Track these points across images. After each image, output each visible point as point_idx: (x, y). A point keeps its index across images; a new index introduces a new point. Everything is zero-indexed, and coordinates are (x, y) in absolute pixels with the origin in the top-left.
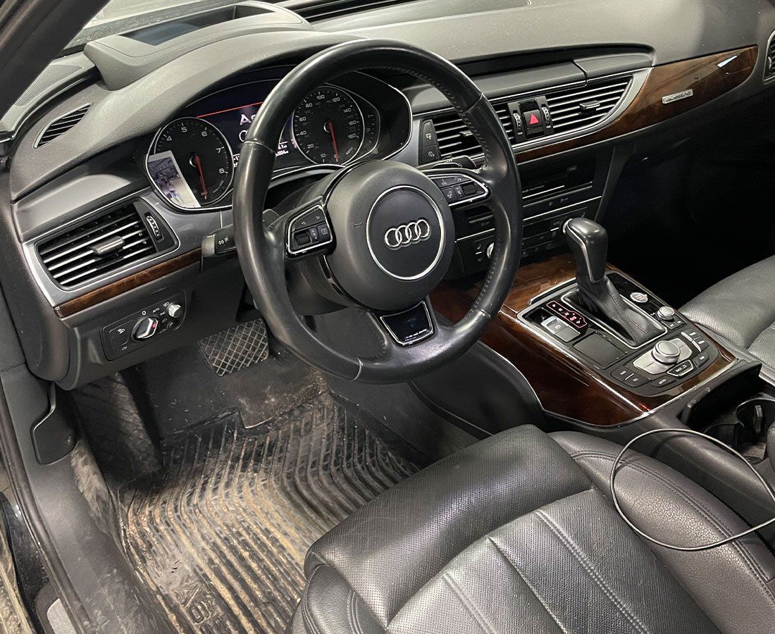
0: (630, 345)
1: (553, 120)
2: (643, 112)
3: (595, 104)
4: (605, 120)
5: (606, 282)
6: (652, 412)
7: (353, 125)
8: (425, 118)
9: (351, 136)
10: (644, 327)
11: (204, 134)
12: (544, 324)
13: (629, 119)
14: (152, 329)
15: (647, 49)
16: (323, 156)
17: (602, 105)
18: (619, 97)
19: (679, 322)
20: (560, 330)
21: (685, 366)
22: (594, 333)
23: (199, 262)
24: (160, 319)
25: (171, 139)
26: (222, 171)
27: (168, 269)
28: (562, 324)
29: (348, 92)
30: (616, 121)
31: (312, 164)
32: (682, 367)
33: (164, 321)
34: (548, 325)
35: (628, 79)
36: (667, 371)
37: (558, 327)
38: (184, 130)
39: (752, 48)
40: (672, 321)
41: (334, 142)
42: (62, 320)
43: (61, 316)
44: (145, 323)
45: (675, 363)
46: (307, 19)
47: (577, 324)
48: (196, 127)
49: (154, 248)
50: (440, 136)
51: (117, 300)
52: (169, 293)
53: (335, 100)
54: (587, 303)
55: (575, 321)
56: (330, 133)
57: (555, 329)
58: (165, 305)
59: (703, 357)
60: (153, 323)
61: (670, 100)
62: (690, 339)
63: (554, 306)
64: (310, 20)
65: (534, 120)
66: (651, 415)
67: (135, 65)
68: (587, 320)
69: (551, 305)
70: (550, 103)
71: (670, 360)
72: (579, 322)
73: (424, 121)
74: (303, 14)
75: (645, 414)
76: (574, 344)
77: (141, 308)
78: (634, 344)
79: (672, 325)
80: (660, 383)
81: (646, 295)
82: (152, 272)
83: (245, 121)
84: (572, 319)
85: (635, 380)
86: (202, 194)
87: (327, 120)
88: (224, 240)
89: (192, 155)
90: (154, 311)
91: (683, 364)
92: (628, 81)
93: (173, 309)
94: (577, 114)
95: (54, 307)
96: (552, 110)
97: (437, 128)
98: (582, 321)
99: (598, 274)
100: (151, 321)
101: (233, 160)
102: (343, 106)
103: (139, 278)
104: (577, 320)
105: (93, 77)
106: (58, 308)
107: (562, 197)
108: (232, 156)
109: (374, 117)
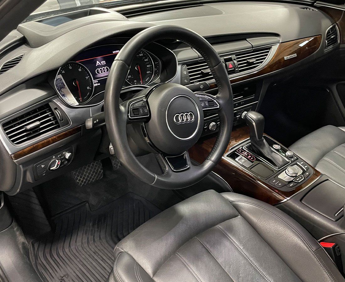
0: (276, 169)
1: (239, 66)
2: (276, 63)
3: (254, 60)
4: (261, 66)
5: (263, 140)
6: (288, 198)
7: (149, 67)
8: (183, 64)
9: (148, 72)
10: (281, 160)
11: (80, 70)
12: (237, 159)
13: (271, 67)
14: (58, 165)
15: (277, 35)
16: (135, 81)
17: (257, 60)
18: (266, 57)
19: (295, 158)
20: (244, 162)
21: (300, 178)
22: (259, 163)
23: (80, 132)
24: (61, 160)
25: (64, 72)
26: (88, 88)
27: (65, 135)
28: (244, 160)
29: (146, 51)
30: (265, 67)
31: (130, 85)
32: (299, 178)
33: (63, 161)
34: (239, 160)
35: (270, 48)
36: (293, 180)
37: (243, 161)
38: (70, 68)
39: (320, 36)
40: (292, 157)
41: (140, 75)
42: (15, 161)
43: (14, 159)
44: (55, 162)
45: (296, 176)
46: (126, 17)
47: (251, 159)
48: (76, 66)
49: (59, 125)
50: (190, 72)
51: (41, 151)
52: (66, 147)
53: (141, 55)
54: (255, 150)
55: (250, 158)
56: (139, 71)
57: (241, 162)
58: (64, 153)
59: (307, 174)
60: (58, 162)
61: (288, 58)
62: (301, 165)
63: (240, 151)
64: (127, 17)
65: (231, 66)
66: (288, 200)
67: (45, 36)
68: (255, 157)
69: (239, 151)
70: (237, 58)
71: (294, 175)
72: (252, 158)
73: (182, 65)
74: (124, 14)
75: (285, 200)
76: (251, 169)
77: (53, 155)
78: (277, 168)
79: (292, 159)
80: (291, 185)
81: (280, 146)
82: (58, 137)
83: (98, 64)
84: (249, 157)
85: (280, 184)
86: (79, 99)
87: (137, 64)
88: (96, 121)
89: (74, 80)
90: (58, 156)
91: (300, 177)
92: (270, 49)
93: (68, 155)
94: (246, 65)
95: (11, 155)
96: (238, 61)
97: (189, 69)
98: (253, 158)
99: (260, 137)
100: (57, 161)
101: (94, 83)
102: (144, 58)
103: (52, 140)
104: (251, 157)
105: (23, 41)
106: (13, 155)
107: (242, 102)
108: (93, 81)
109: (158, 64)
